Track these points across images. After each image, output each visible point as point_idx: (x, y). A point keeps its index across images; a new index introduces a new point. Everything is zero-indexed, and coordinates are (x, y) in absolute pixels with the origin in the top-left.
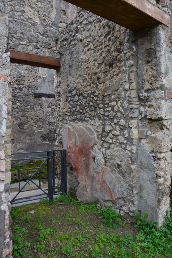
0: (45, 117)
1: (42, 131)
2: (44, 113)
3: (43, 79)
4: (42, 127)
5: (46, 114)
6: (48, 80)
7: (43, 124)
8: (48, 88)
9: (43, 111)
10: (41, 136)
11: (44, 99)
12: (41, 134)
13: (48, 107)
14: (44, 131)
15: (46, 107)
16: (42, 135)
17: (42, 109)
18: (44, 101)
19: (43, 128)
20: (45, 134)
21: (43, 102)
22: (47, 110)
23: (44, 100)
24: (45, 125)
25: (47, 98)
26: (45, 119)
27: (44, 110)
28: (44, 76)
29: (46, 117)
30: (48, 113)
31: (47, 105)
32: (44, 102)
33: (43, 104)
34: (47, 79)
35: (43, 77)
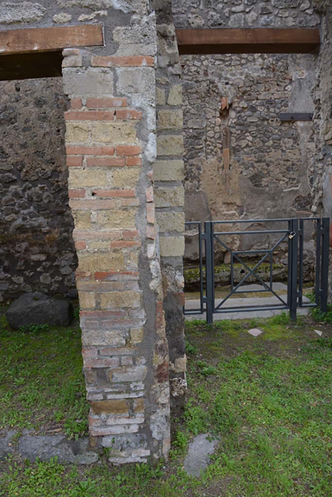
0: (303, 162)
1: (297, 191)
2: (301, 154)
3: (297, 82)
4: (298, 182)
5: (306, 156)
6: (308, 83)
7: (299, 176)
8: (309, 101)
9: (300, 150)
10: (296, 199)
11: (300, 124)
12: (296, 197)
13: (309, 142)
14: (301, 190)
15: (306, 141)
16: (298, 197)
17: (298, 145)
18: (302, 129)
19: (300, 185)
20: (303, 195)
21: (299, 131)
22: (309, 147)
23: (301, 127)
24: (304, 177)
25: (308, 122)
26: (304, 164)
27: (301, 146)
28: (299, 76)
29: (307, 162)
30: (311, 153)
31: (309, 136)
32: (301, 130)
33: (298, 135)
34: (306, 83)
35: (298, 79)
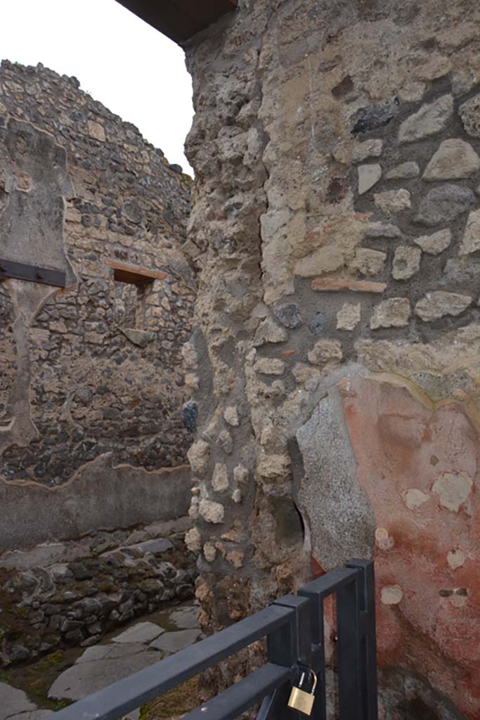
0: (19, 369)
1: (8, 434)
2: (15, 351)
3: (15, 197)
4: (9, 414)
5: (28, 356)
6: (37, 206)
7: (12, 400)
8: (36, 242)
9: (14, 342)
10: (4, 453)
11: (16, 286)
12: (5, 448)
13: (34, 326)
14: (16, 432)
15: (27, 323)
16: (10, 449)
17: (11, 330)
18: (20, 296)
19: (13, 420)
20: (20, 444)
21: (14, 300)
22: (33, 337)
23: (19, 294)
24: (22, 402)
25: (33, 283)
26: (23, 375)
27: (18, 334)
28: (19, 187)
29: (28, 370)
30: (36, 351)
31: (33, 315)
32: (18, 300)
33: (12, 309)
34: (33, 203)
35: (16, 191)
